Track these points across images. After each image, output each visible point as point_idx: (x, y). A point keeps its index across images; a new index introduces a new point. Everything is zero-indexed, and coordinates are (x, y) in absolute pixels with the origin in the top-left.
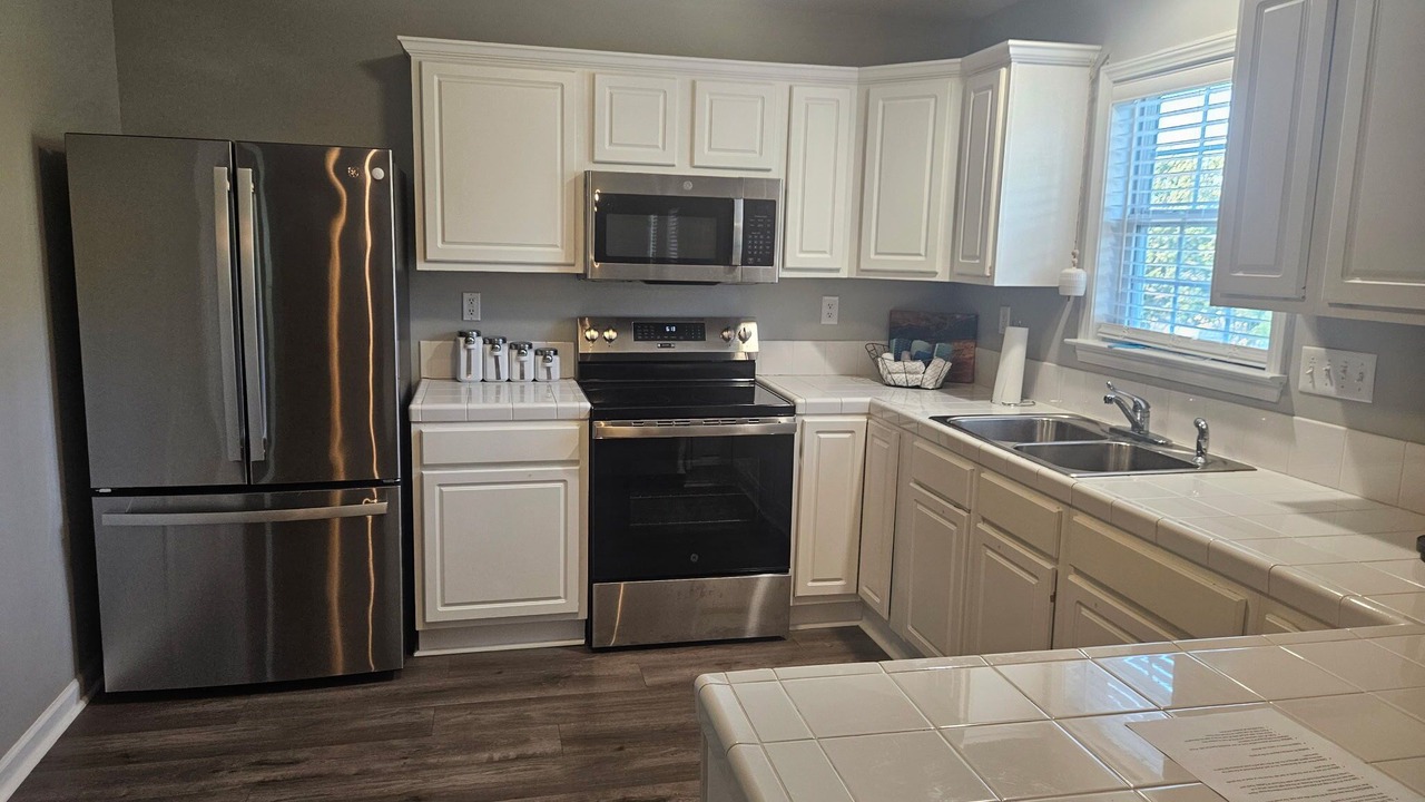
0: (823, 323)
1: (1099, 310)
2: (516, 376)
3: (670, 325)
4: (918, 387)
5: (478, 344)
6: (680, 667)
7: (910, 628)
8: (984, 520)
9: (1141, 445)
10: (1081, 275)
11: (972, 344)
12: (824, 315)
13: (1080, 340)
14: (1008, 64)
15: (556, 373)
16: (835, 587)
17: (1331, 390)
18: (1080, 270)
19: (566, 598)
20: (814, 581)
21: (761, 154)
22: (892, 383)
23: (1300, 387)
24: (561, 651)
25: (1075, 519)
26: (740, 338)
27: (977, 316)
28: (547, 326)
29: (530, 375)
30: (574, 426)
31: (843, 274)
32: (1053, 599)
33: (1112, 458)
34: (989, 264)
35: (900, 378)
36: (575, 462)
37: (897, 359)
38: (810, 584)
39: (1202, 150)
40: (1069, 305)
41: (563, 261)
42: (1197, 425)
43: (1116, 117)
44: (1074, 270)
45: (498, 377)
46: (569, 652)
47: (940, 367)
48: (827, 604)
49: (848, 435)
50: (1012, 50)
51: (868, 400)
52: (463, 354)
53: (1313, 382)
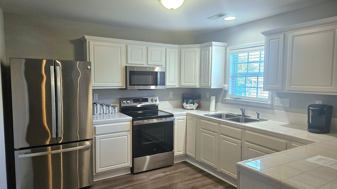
0: (170, 97)
1: (230, 92)
2: (108, 112)
3: (141, 99)
4: (192, 109)
5: (99, 106)
6: (155, 174)
7: (202, 159)
8: (221, 134)
9: (245, 117)
10: (226, 86)
11: (200, 100)
12: (170, 95)
13: (226, 98)
14: (212, 46)
15: (116, 111)
16: (182, 153)
17: (281, 105)
18: (226, 85)
19: (128, 162)
20: (178, 152)
21: (161, 62)
22: (187, 109)
23: (275, 105)
24: (126, 176)
25: (246, 132)
26: (155, 101)
27: (200, 94)
28: (113, 101)
29: (111, 112)
30: (129, 123)
31: (177, 87)
32: (241, 147)
33: (241, 120)
34: (210, 84)
35: (189, 108)
36: (129, 131)
37: (187, 104)
38: (177, 153)
39: (260, 62)
40: (223, 92)
41: (121, 86)
42: (257, 113)
43: (231, 56)
44: (225, 85)
45: (104, 113)
46: (128, 175)
47: (196, 105)
48: (180, 157)
49: (183, 120)
50: (213, 44)
51: (186, 112)
52: (95, 108)
53: (278, 104)
